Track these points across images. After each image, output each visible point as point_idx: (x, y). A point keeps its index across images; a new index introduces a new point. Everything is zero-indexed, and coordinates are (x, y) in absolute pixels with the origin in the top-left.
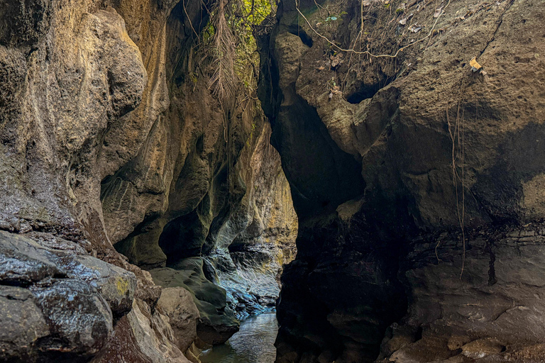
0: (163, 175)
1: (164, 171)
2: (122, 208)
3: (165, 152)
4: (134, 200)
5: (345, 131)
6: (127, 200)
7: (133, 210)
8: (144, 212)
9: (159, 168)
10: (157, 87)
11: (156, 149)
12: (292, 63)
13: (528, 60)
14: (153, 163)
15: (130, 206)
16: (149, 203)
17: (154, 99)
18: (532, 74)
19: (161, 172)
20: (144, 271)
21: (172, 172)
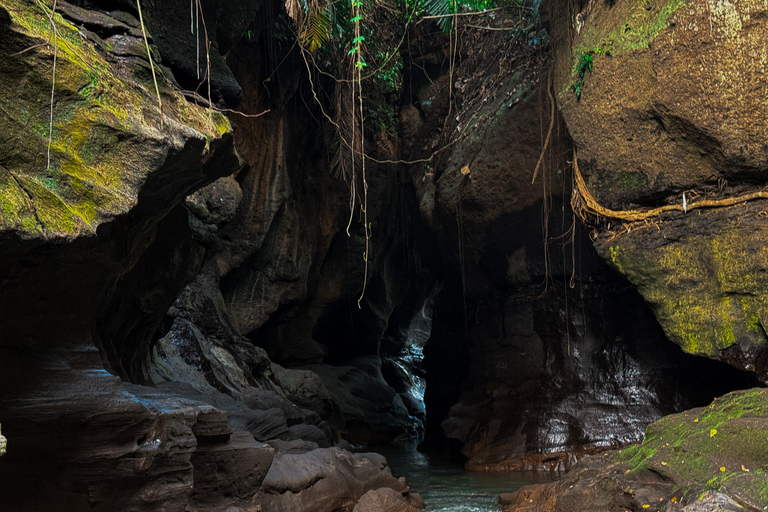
0: (297, 262)
1: (298, 258)
2: (254, 298)
3: (297, 238)
4: (266, 289)
5: (429, 213)
6: (259, 289)
7: (266, 299)
8: (277, 300)
9: (291, 255)
10: (276, 180)
11: (286, 236)
12: (410, 139)
13: (494, 167)
14: (283, 251)
15: (263, 295)
16: (282, 291)
17: (274, 191)
18: (498, 177)
19: (294, 259)
20: (257, 348)
21: (310, 257)
